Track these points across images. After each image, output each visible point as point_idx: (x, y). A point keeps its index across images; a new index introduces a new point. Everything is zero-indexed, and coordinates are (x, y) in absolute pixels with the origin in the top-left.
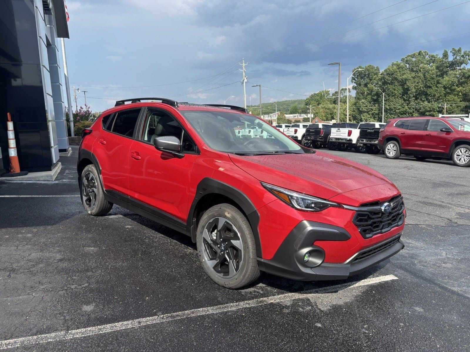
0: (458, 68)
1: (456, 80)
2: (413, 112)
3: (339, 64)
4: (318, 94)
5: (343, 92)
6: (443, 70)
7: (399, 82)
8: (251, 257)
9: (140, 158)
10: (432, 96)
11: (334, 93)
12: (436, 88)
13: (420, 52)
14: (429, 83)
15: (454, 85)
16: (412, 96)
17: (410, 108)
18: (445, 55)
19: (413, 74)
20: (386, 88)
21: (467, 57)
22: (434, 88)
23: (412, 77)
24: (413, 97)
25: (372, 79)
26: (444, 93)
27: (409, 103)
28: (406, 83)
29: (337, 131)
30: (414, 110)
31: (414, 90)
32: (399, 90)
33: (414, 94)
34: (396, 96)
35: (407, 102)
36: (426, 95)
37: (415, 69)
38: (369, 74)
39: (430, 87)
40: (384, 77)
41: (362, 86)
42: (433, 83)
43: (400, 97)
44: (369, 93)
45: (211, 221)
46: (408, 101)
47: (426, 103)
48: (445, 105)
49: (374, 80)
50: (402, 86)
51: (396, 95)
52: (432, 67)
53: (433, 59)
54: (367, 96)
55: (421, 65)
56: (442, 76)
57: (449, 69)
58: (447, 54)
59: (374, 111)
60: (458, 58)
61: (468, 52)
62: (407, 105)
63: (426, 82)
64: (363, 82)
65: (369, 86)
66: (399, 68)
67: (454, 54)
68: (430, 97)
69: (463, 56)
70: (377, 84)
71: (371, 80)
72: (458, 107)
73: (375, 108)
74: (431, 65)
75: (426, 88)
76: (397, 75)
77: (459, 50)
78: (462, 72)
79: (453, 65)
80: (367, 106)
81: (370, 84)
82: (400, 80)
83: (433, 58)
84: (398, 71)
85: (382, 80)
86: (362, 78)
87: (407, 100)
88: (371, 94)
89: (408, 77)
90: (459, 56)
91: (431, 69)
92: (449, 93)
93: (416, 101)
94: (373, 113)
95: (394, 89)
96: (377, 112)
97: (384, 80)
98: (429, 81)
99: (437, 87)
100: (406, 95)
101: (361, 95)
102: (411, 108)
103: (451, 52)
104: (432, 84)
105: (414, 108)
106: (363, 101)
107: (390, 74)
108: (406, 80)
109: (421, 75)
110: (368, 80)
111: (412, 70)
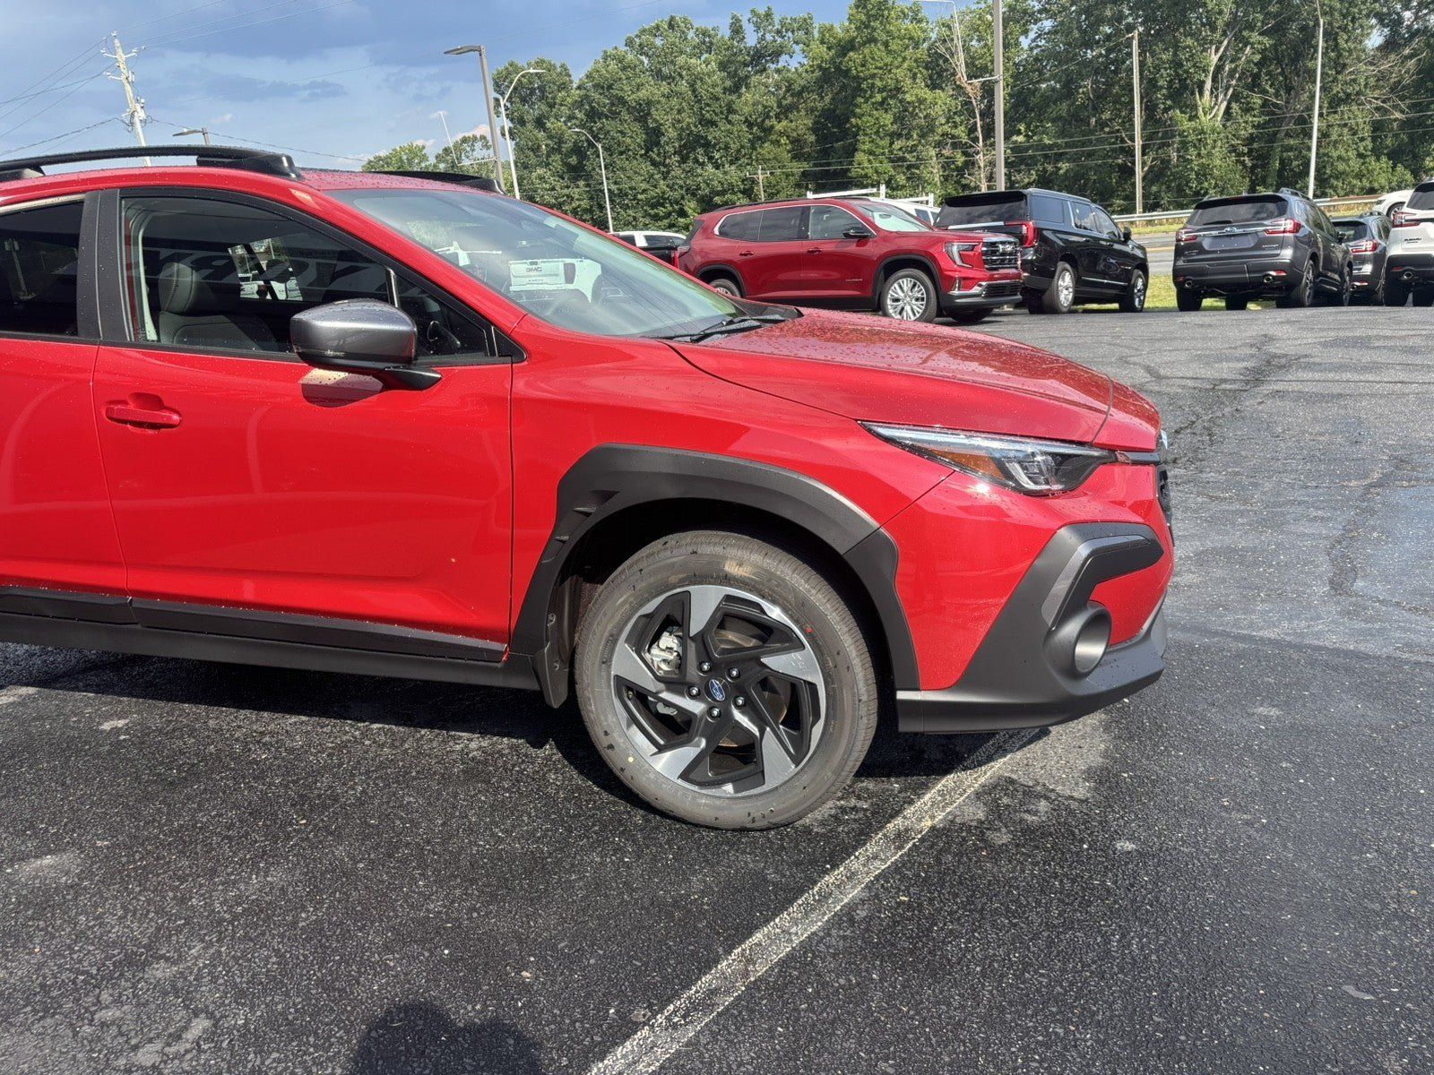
0: (773, 66)
1: (772, 102)
2: (683, 198)
3: (480, 51)
4: (387, 157)
5: (468, 149)
6: (736, 71)
7: (630, 110)
8: (864, 698)
9: (176, 417)
10: (720, 148)
11: (441, 152)
12: (729, 126)
13: (672, 18)
14: (708, 111)
15: (768, 117)
16: (672, 150)
17: (671, 188)
18: (737, 30)
19: (665, 88)
20: (600, 129)
21: (790, 34)
22: (724, 126)
23: (664, 96)
24: (675, 153)
25: (555, 104)
26: (749, 140)
27: (668, 172)
28: (649, 114)
29: (530, 270)
30: (683, 192)
31: (672, 134)
32: (634, 136)
33: (677, 145)
34: (630, 153)
35: (662, 169)
36: (707, 145)
37: (665, 70)
38: (542, 89)
39: (713, 123)
40: (587, 96)
41: (529, 126)
42: (717, 111)
43: (641, 156)
44: (553, 148)
45: (649, 608)
46: (665, 166)
47: (710, 168)
48: (760, 172)
49: (561, 105)
50: (640, 122)
51: (629, 150)
52: (706, 65)
53: (707, 43)
54: (548, 156)
55: (681, 60)
56: (735, 89)
57: (750, 69)
58: (741, 27)
59: (577, 203)
60: (769, 37)
61: (789, 21)
62: (664, 179)
63: (701, 108)
64: (531, 113)
65: (548, 125)
66: (624, 69)
67: (758, 28)
68: (718, 151)
69: (779, 32)
70: (570, 118)
71: (552, 106)
72: (787, 176)
73: (578, 191)
74: (703, 58)
75: (702, 125)
76: (622, 90)
77: (768, 15)
78: (783, 79)
79: (759, 57)
80: (553, 189)
81: (552, 120)
82: (634, 104)
83: (707, 40)
84: (624, 77)
85: (583, 105)
86: (524, 100)
87: (660, 163)
88: (559, 150)
89: (653, 95)
90: (770, 32)
91: (706, 71)
92: (759, 138)
93: (683, 166)
94: (575, 209)
95: (621, 132)
96: (585, 204)
97: (590, 105)
98: (708, 105)
99: (730, 122)
100: (655, 149)
101: (531, 154)
102: (676, 187)
103: (749, 20)
104: (716, 114)
105: (681, 187)
106: (540, 171)
107: (603, 88)
108: (649, 103)
109: (683, 86)
110: (545, 108)
111: (658, 75)
